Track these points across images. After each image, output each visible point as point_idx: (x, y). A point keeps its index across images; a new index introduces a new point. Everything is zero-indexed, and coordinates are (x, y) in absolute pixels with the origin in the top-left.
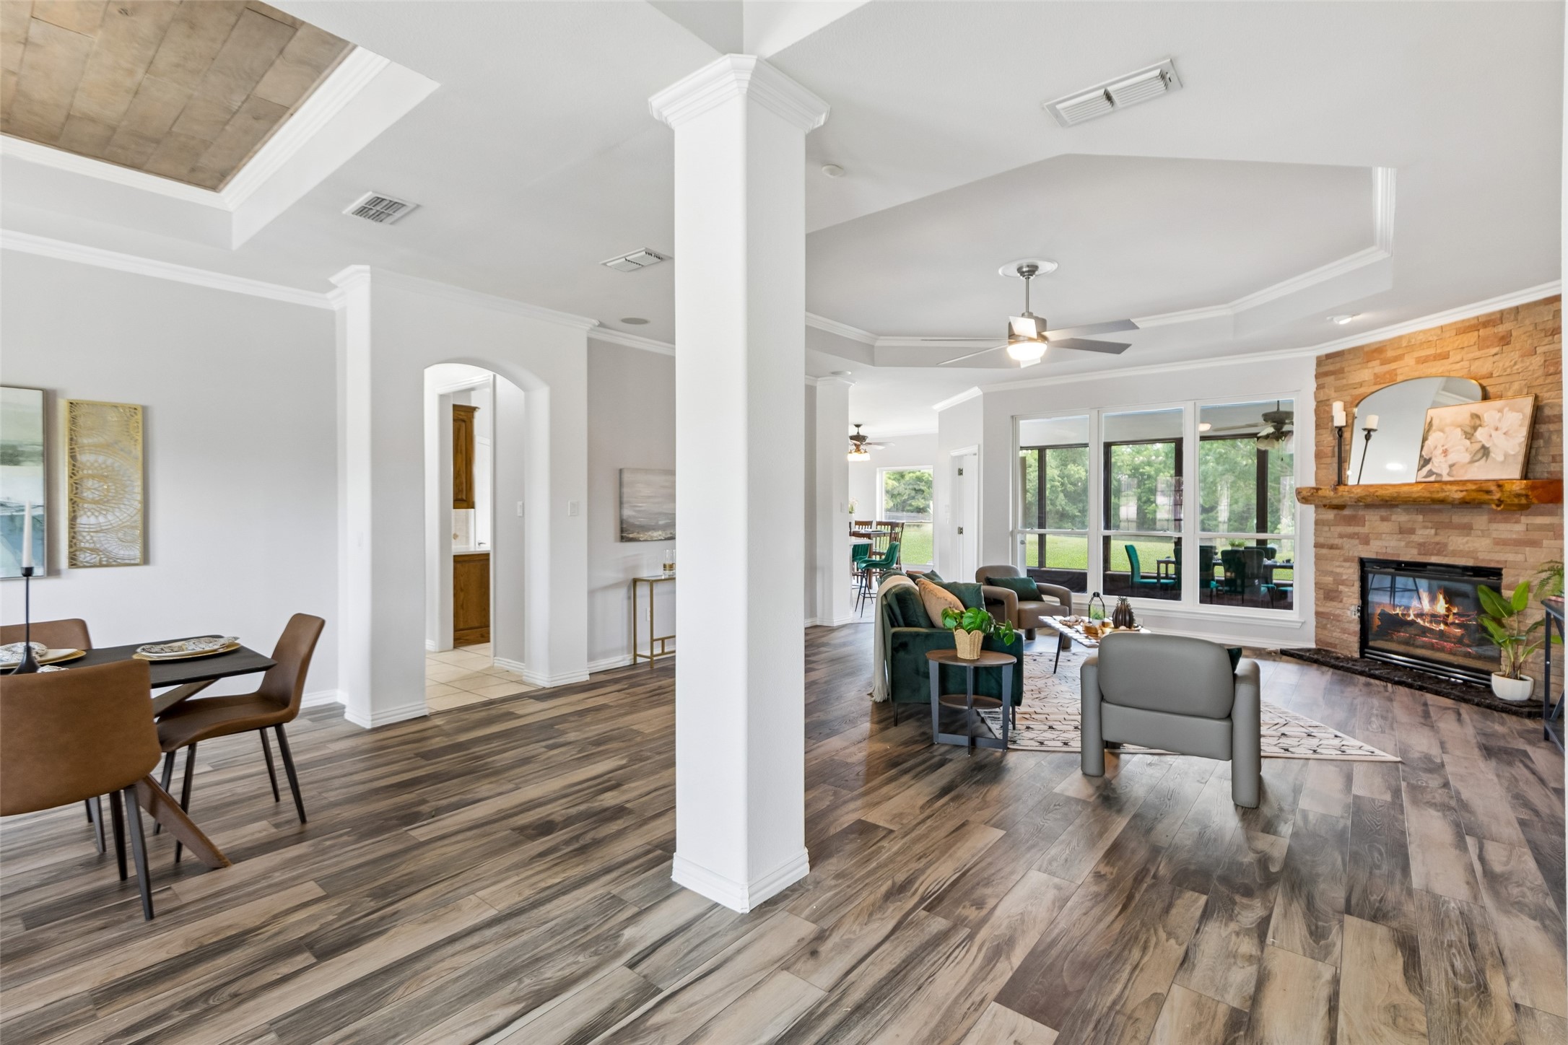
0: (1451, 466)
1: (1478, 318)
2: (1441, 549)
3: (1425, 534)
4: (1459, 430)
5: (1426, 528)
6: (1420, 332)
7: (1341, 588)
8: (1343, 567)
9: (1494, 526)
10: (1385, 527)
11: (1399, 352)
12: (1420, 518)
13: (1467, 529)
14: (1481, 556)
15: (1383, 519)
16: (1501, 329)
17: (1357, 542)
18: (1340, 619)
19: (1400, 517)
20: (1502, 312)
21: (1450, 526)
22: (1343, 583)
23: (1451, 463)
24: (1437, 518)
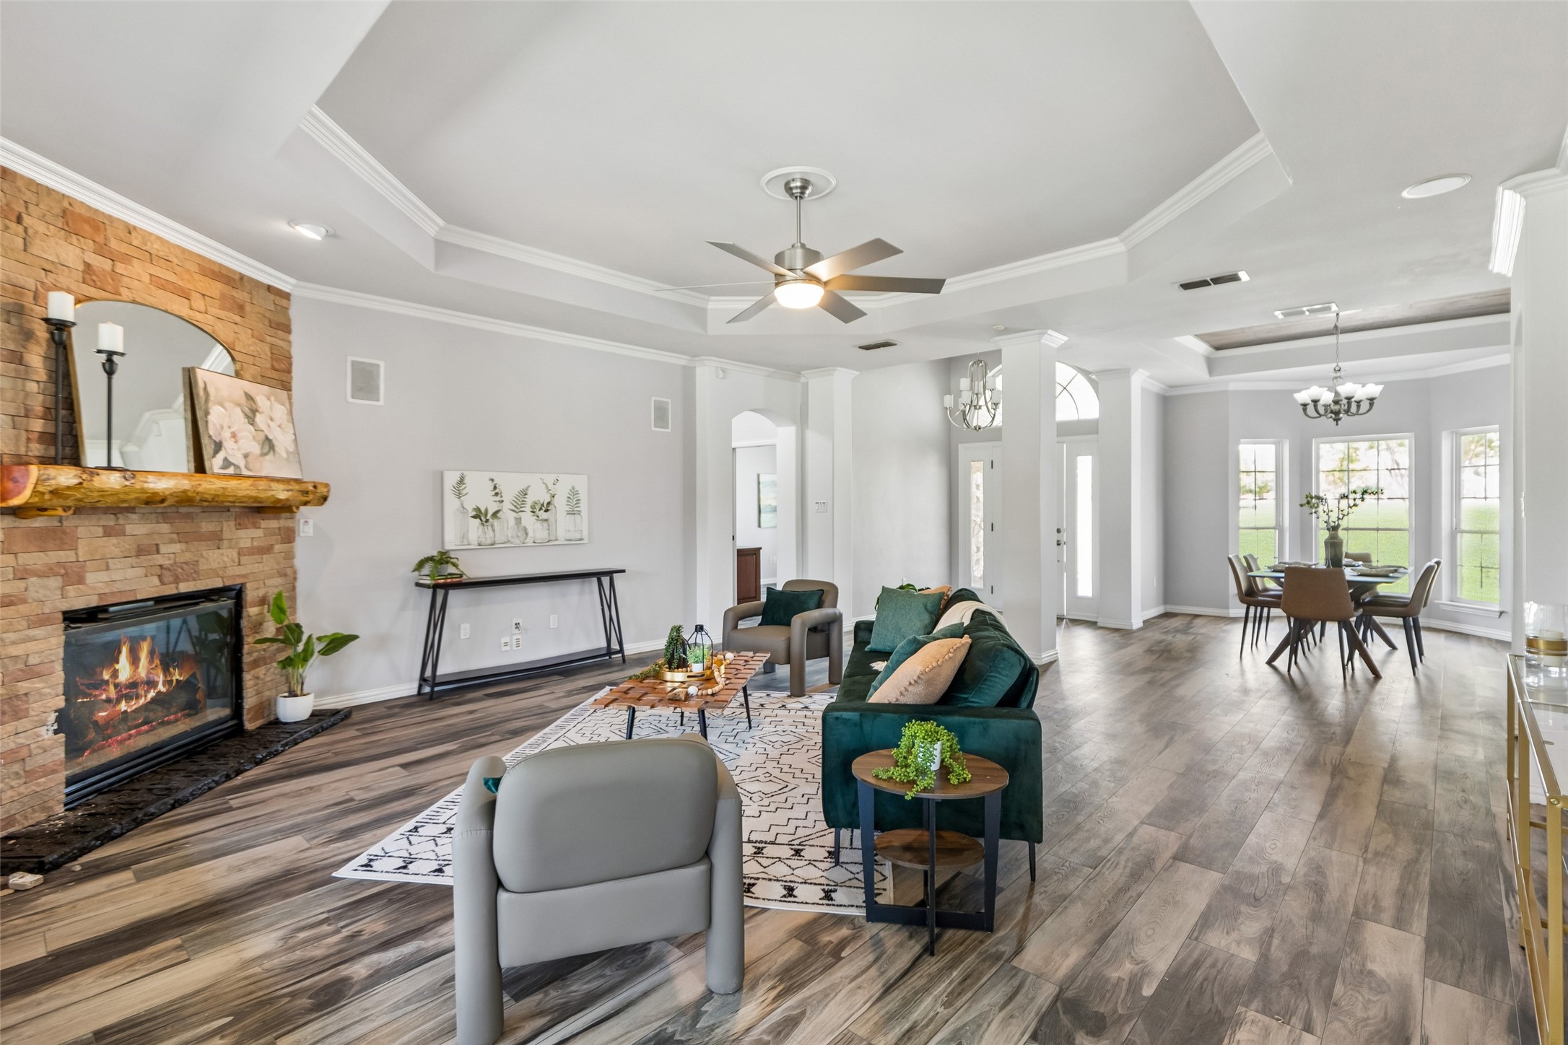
0: (246, 456)
1: (220, 265)
2: (193, 570)
3: (172, 551)
4: (238, 410)
5: (172, 541)
6: (159, 238)
7: (24, 686)
8: (31, 639)
9: (242, 533)
10: (112, 546)
11: (124, 248)
12: (165, 528)
13: (216, 539)
14: (230, 572)
15: (108, 532)
16: (241, 295)
17: (54, 582)
18: (24, 752)
19: (137, 528)
20: (242, 277)
21: (201, 538)
22: (31, 672)
23: (244, 452)
24: (186, 526)
